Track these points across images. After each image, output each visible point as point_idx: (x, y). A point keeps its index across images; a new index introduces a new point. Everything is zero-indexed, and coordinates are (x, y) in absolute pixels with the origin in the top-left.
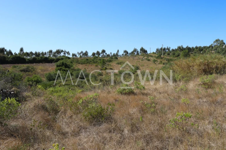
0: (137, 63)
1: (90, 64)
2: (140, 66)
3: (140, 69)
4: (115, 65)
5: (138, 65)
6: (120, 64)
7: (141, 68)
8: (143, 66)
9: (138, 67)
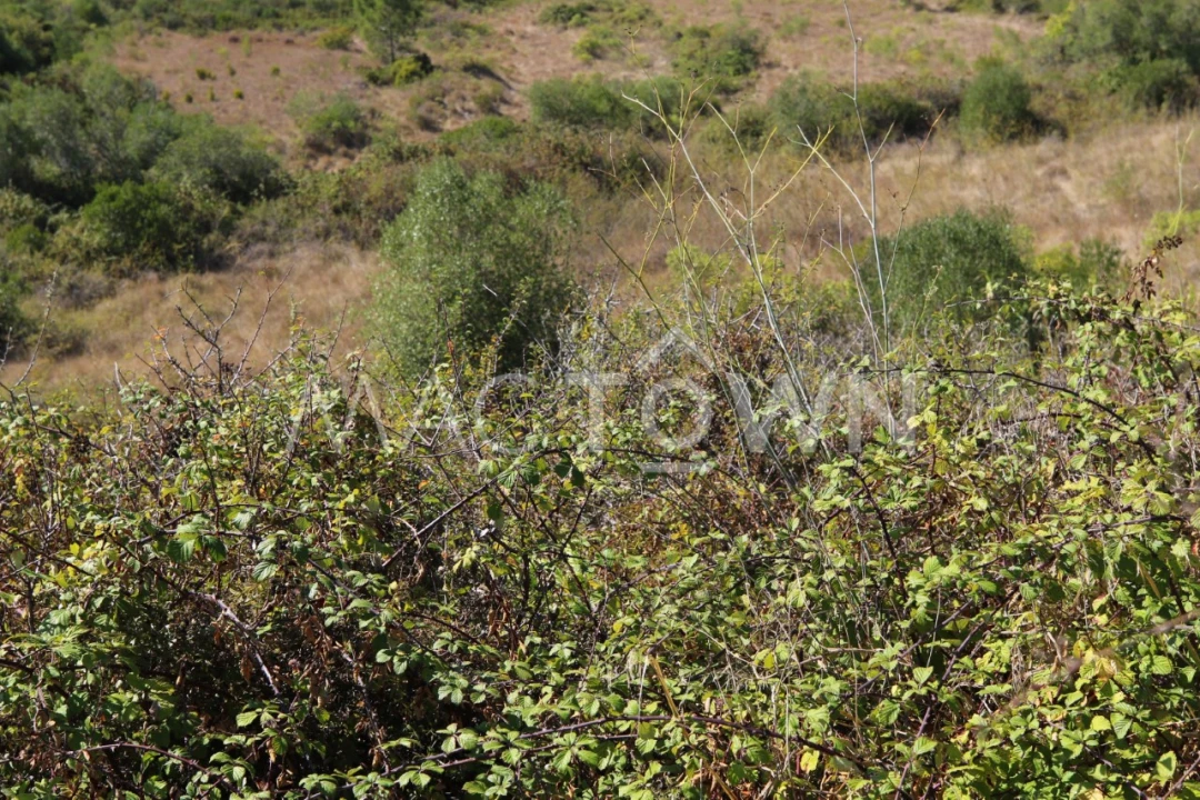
0: (739, 10)
1: (279, 27)
2: (772, 33)
3: (770, 66)
4: (530, 29)
5: (754, 25)
6: (580, 25)
7: (778, 49)
8: (804, 29)
9: (757, 46)
